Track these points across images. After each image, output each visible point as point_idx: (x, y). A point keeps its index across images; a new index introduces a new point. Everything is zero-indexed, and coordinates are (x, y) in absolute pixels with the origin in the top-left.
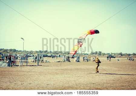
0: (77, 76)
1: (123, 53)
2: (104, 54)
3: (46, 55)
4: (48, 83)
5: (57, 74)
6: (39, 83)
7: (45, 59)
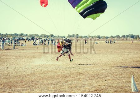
1: (101, 36)
2: (82, 37)
3: (22, 38)
4: (25, 67)
6: (17, 67)
7: (21, 42)
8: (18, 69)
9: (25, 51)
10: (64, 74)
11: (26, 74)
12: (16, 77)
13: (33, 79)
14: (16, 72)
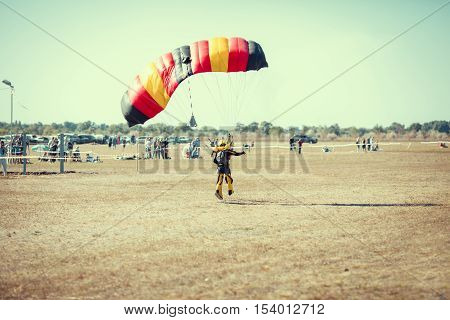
2: (280, 131)
3: (89, 137)
4: (95, 231)
5: (126, 199)
6: (67, 229)
7: (84, 150)
8: (71, 237)
9: (95, 179)
10: (216, 250)
11: (94, 253)
12: (64, 261)
13: (117, 268)
14: (64, 247)
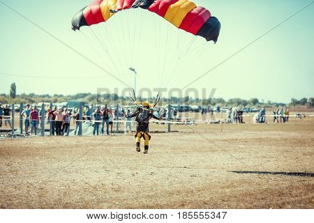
0: (259, 155)
4: (192, 173)
6: (173, 171)
7: (185, 116)
8: (176, 177)
11: (192, 188)
12: (171, 194)
13: (208, 199)
14: (171, 184)
